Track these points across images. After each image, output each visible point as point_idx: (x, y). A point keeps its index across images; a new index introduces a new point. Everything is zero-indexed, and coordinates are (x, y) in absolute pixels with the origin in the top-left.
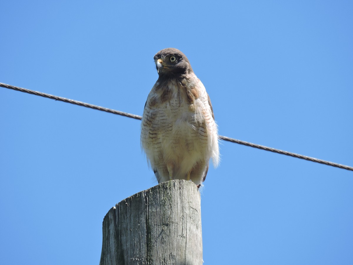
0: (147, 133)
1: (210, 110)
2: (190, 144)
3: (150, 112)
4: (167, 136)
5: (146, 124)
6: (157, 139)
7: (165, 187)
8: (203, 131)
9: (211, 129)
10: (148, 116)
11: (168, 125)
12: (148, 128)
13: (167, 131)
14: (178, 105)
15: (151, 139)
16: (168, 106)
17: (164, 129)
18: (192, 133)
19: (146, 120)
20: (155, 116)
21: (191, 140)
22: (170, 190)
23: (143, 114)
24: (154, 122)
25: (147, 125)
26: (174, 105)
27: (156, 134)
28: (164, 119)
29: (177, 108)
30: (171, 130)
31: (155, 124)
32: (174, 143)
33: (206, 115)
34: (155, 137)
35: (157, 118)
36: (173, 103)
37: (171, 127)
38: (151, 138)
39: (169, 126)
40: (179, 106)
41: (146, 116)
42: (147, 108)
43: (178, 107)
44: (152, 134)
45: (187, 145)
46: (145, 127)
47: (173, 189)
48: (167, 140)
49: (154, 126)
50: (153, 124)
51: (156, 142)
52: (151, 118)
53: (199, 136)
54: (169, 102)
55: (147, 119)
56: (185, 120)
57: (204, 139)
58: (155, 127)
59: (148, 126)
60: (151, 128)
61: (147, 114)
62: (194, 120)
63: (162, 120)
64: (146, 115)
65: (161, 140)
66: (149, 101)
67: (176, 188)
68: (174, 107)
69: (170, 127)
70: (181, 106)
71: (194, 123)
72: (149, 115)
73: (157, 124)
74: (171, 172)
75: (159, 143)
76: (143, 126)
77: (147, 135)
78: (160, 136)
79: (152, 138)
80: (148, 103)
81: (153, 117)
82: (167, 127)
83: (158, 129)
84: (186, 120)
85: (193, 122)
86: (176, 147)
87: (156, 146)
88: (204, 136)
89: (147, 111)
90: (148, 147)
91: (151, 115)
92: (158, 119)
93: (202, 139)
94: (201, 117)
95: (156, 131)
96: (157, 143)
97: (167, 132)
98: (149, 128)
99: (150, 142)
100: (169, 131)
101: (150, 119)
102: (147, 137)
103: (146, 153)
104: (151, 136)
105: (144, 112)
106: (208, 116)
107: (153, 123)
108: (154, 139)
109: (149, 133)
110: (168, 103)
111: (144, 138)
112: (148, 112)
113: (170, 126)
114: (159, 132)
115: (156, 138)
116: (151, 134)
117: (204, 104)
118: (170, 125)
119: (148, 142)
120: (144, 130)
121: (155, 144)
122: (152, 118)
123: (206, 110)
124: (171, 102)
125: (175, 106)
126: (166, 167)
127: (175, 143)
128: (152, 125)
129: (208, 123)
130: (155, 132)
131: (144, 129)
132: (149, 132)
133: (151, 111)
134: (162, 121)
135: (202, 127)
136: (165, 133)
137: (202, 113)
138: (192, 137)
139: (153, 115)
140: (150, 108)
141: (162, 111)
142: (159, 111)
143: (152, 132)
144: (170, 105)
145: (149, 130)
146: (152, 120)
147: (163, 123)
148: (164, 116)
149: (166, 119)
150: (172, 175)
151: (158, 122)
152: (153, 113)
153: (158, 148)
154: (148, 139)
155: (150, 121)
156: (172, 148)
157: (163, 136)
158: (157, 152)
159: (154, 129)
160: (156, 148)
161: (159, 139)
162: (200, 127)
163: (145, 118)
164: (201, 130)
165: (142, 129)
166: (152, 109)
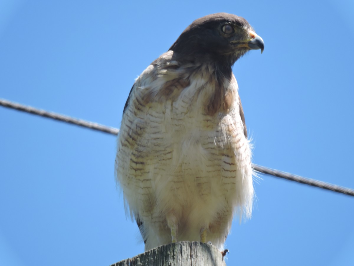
0: (128, 159)
1: (241, 123)
2: (203, 183)
3: (134, 121)
4: (163, 169)
5: (126, 143)
6: (145, 173)
7: (165, 254)
8: (227, 163)
9: (243, 157)
10: (130, 128)
11: (165, 150)
12: (129, 151)
13: (164, 160)
15: (134, 171)
16: (168, 111)
17: (158, 156)
18: (207, 166)
19: (126, 135)
20: (142, 130)
21: (205, 177)
22: (174, 258)
23: (122, 122)
24: (140, 141)
25: (128, 144)
27: (142, 163)
28: (158, 138)
30: (171, 159)
31: (142, 146)
32: (175, 182)
33: (235, 133)
34: (141, 170)
35: (146, 136)
36: (177, 109)
37: (170, 153)
38: (133, 169)
39: (167, 152)
41: (127, 129)
44: (136, 163)
45: (199, 185)
46: (124, 148)
47: (180, 257)
48: (162, 175)
49: (141, 148)
50: (138, 145)
51: (142, 178)
55: (129, 134)
56: (197, 143)
57: (229, 177)
58: (142, 152)
59: (130, 147)
60: (135, 152)
62: (212, 143)
63: (155, 139)
64: (127, 126)
65: (150, 176)
66: (133, 98)
67: (185, 256)
68: (177, 115)
69: (168, 153)
71: (212, 148)
72: (132, 128)
73: (145, 146)
74: (173, 229)
75: (147, 180)
77: (126, 162)
78: (151, 167)
79: (136, 170)
80: (131, 103)
81: (139, 132)
82: (163, 152)
83: (147, 156)
84: (197, 142)
85: (210, 146)
86: (178, 189)
87: (142, 185)
88: (230, 171)
90: (128, 184)
91: (136, 128)
92: (147, 137)
93: (226, 177)
94: (224, 138)
95: (143, 157)
96: (144, 180)
97: (163, 162)
98: (131, 151)
99: (131, 176)
100: (166, 160)
101: (134, 135)
102: (127, 166)
104: (134, 165)
105: (124, 118)
107: (138, 142)
108: (138, 172)
109: (131, 159)
110: (169, 107)
113: (169, 152)
114: (149, 161)
115: (142, 171)
116: (133, 162)
118: (169, 150)
119: (128, 175)
120: (122, 153)
121: (139, 180)
122: (137, 133)
123: (233, 126)
124: (176, 105)
127: (178, 182)
128: (136, 146)
129: (237, 148)
130: (140, 160)
131: (121, 150)
132: (130, 157)
133: (136, 121)
134: (155, 141)
135: (226, 156)
136: (158, 163)
137: (226, 131)
138: (208, 172)
139: (140, 129)
140: (135, 114)
141: (155, 122)
142: (151, 121)
143: (136, 158)
144: (171, 110)
145: (131, 154)
146: (138, 138)
147: (156, 144)
148: (159, 132)
149: (162, 139)
150: (176, 234)
151: (147, 143)
152: (139, 125)
153: (145, 188)
154: (129, 170)
155: (133, 139)
156: (172, 190)
157: (155, 168)
158: (143, 195)
159: (140, 153)
160: (141, 187)
161: (149, 172)
162: (223, 155)
163: (125, 131)
164: (225, 162)
165: (118, 150)
166: (138, 116)
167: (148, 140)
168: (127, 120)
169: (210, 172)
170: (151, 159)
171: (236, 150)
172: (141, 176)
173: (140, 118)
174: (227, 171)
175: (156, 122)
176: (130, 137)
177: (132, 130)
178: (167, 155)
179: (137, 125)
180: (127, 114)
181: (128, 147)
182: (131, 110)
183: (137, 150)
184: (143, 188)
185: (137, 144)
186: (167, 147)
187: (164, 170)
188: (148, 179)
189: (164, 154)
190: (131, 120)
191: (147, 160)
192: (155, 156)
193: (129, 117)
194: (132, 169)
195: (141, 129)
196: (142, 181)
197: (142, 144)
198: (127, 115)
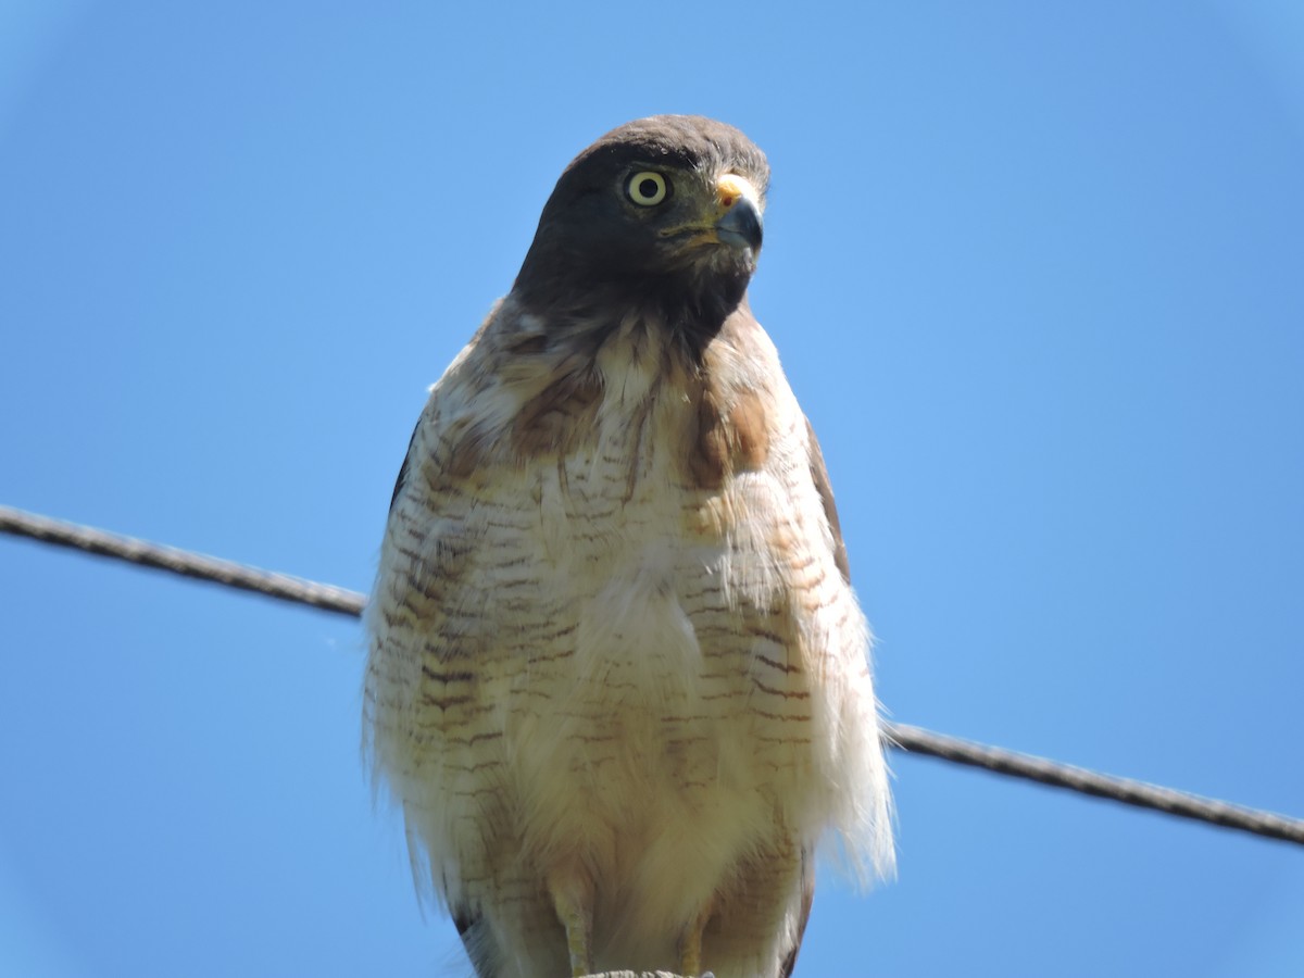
0: (412, 671)
1: (820, 522)
2: (690, 742)
3: (428, 530)
4: (541, 694)
5: (402, 611)
6: (478, 710)
8: (772, 664)
9: (832, 646)
10: (415, 557)
11: (547, 624)
12: (413, 639)
13: (544, 658)
14: (620, 489)
15: (436, 710)
16: (551, 489)
17: (522, 647)
18: (702, 676)
19: (402, 584)
20: (461, 558)
21: (696, 718)
23: (384, 547)
24: (455, 600)
25: (412, 617)
26: (594, 484)
27: (466, 677)
28: (523, 582)
29: (607, 508)
30: (569, 653)
31: (464, 615)
32: (586, 740)
33: (800, 556)
34: (461, 700)
35: (476, 577)
36: (582, 477)
37: (566, 632)
38: (434, 702)
39: (556, 629)
40: (626, 499)
41: (405, 562)
42: (406, 504)
43: (619, 503)
44: (444, 679)
45: (675, 748)
46: (396, 632)
48: (538, 716)
49: (458, 625)
50: (449, 613)
51: (466, 733)
52: (436, 575)
53: (751, 693)
54: (561, 466)
55: (411, 580)
56: (661, 593)
57: (780, 716)
58: (463, 635)
59: (418, 624)
60: (441, 642)
61: (411, 544)
62: (716, 590)
63: (509, 585)
64: (404, 551)
65: (498, 720)
66: (422, 457)
68: (587, 500)
69: (559, 634)
70: (638, 494)
71: (717, 610)
72: (423, 554)
73: (473, 615)
74: (577, 927)
75: (489, 737)
76: (384, 625)
77: (407, 682)
78: (496, 690)
79: (443, 705)
80: (415, 472)
81: (450, 565)
82: (541, 631)
83: (483, 648)
84: (663, 589)
85: (709, 600)
86: (597, 764)
87: (468, 757)
88: (786, 696)
89: (408, 524)
90: (418, 763)
91: (439, 554)
92: (482, 580)
93: (771, 716)
94: (762, 569)
95: (467, 656)
96: (477, 738)
97: (543, 666)
98: (424, 640)
99: (427, 732)
100: (553, 660)
101: (430, 581)
102: (410, 695)
103: (405, 801)
104: (436, 689)
105: (390, 531)
106: (810, 561)
107: (449, 605)
108: (454, 712)
109: (425, 669)
110: (552, 473)
111: (392, 705)
112: (411, 532)
113: (564, 627)
114: (491, 668)
115: (468, 706)
116: (434, 676)
117: (788, 486)
118: (561, 622)
119: (417, 729)
120: (389, 651)
121: (459, 740)
122: (440, 572)
123: (794, 526)
124: (575, 464)
125: (595, 496)
126: (546, 895)
127: (598, 740)
128: (441, 618)
129: (807, 607)
130: (460, 666)
131: (387, 644)
132: (419, 662)
133: (438, 528)
134: (510, 594)
135: (767, 636)
136: (526, 671)
137: (767, 543)
138: (704, 698)
139: (451, 554)
140: (434, 507)
141: (506, 526)
142: (490, 524)
143: (441, 663)
144: (561, 486)
145: (422, 648)
146: (446, 589)
147: (515, 603)
148: (523, 561)
149: (535, 583)
150: (584, 946)
151: (479, 602)
152: (448, 541)
153: (483, 766)
154: (418, 711)
155: (429, 595)
156: (575, 770)
157: (515, 692)
158: (474, 795)
159: (454, 644)
160: (465, 768)
161: (491, 708)
162: (758, 633)
163: (397, 571)
164: (763, 658)
165: (376, 645)
166: (442, 513)
167: (484, 591)
168: (405, 533)
169: (713, 698)
170: (498, 660)
171: (804, 613)
172: (463, 723)
173: (450, 516)
174: (774, 692)
175: (512, 525)
176: (419, 588)
177: (425, 562)
178: (556, 638)
179: (440, 544)
180: (403, 511)
181: (411, 627)
182: (417, 495)
183: (444, 633)
184: (472, 771)
185: (442, 610)
186: (555, 612)
187: (547, 697)
188: (491, 732)
189: (544, 637)
190: (419, 531)
191: (483, 664)
192: (514, 648)
193: (410, 520)
194: (426, 704)
195: (454, 555)
196: (471, 743)
197: (463, 609)
198: (404, 517)
